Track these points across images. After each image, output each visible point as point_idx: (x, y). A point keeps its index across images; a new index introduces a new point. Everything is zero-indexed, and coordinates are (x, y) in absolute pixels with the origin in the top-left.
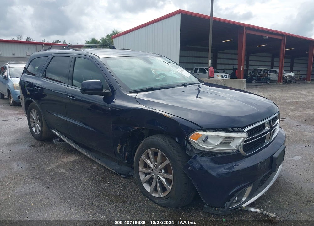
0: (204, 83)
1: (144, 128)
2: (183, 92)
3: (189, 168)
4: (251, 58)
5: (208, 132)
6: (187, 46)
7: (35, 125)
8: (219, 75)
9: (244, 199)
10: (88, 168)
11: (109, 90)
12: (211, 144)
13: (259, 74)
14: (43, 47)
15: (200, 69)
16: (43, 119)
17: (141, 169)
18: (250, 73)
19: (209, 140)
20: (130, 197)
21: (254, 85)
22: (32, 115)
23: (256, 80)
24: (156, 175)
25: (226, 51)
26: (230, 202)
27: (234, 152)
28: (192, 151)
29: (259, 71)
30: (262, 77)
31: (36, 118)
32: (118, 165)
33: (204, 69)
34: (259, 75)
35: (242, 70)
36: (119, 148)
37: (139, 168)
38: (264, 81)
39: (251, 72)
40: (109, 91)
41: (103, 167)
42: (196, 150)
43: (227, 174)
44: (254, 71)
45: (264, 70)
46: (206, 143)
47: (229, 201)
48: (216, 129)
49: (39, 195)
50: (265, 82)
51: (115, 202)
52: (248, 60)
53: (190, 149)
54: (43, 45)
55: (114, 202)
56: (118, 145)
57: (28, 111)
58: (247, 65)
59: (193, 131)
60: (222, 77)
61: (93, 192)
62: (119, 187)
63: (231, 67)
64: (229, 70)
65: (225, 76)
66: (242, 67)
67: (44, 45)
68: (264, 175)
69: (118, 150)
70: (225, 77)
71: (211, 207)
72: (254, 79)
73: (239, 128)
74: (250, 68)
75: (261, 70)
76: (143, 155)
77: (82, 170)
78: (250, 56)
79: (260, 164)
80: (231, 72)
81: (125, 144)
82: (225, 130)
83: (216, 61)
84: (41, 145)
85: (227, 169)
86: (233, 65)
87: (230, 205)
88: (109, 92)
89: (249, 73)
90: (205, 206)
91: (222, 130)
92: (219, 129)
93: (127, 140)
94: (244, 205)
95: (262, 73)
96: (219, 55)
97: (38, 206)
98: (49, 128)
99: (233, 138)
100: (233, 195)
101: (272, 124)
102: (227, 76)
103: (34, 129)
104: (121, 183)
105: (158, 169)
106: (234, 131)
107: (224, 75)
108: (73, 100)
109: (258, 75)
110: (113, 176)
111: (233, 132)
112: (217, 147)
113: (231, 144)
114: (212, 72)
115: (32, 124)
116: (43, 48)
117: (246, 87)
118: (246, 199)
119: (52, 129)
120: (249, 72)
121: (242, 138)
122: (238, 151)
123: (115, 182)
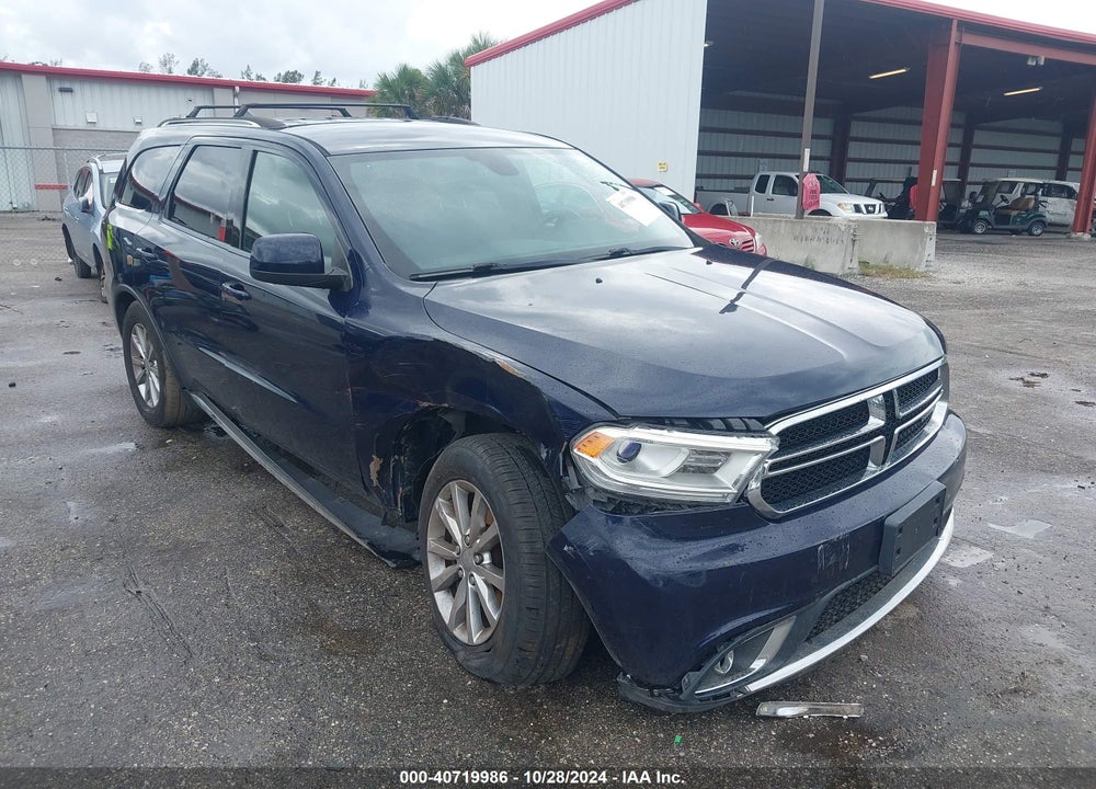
0: (701, 249)
1: (446, 405)
2: (599, 281)
3: (566, 548)
4: (980, 137)
5: (637, 429)
6: (738, 93)
7: (145, 375)
8: (846, 204)
9: (758, 664)
10: (286, 531)
11: (346, 269)
12: (646, 470)
13: (1004, 199)
14: (235, 95)
15: (778, 177)
16: (164, 357)
17: (432, 542)
18: (973, 194)
19: (642, 457)
20: (390, 639)
21: (978, 242)
22: (135, 341)
23: (989, 223)
24: (468, 570)
25: (883, 113)
26: (703, 672)
27: (729, 501)
28: (581, 492)
29: (1007, 188)
30: (1014, 213)
31: (148, 352)
32: (383, 525)
33: (792, 179)
34: (1004, 204)
35: (933, 183)
36: (374, 467)
37: (429, 539)
38: (1020, 227)
39: (978, 189)
40: (346, 274)
41: (336, 530)
42: (597, 490)
43: (693, 575)
44: (987, 186)
45: (1027, 185)
46: (633, 469)
47: (699, 670)
48: (667, 422)
49: (104, 614)
50: (1023, 231)
51: (336, 654)
52: (966, 147)
53: (577, 486)
54: (234, 89)
55: (331, 653)
56: (373, 459)
57: (124, 327)
58: (964, 166)
59: (585, 423)
60: (857, 209)
61: (272, 613)
62: (365, 602)
63: (899, 172)
64: (892, 182)
65: (867, 206)
66: (935, 172)
67: (237, 88)
68: (843, 586)
69: (374, 476)
70: (869, 212)
71: (641, 684)
72: (984, 219)
73: (749, 418)
74: (974, 174)
75: (1014, 184)
76: (440, 500)
77: (263, 537)
78: (976, 132)
79: (825, 548)
80: (896, 191)
81: (396, 457)
82: (698, 424)
83: (844, 149)
84: (162, 444)
85: (697, 559)
86: (908, 166)
87: (699, 684)
88: (345, 276)
89: (967, 195)
90: (620, 679)
91: (686, 423)
92: (676, 423)
93: (402, 443)
94: (754, 687)
95: (1017, 193)
96: (857, 129)
97: (87, 653)
98: (185, 388)
99: (728, 454)
100: (711, 651)
101: (897, 405)
102: (874, 206)
103: (142, 388)
104: (375, 588)
105: (472, 551)
106: (729, 430)
107: (863, 201)
108: (240, 297)
109: (997, 201)
110: (359, 562)
111: (724, 433)
112: (667, 481)
113: (717, 475)
114: (813, 191)
115: (138, 373)
116: (236, 100)
117: (937, 248)
118: (766, 665)
119: (191, 391)
120: (969, 189)
121: (756, 453)
122: (742, 497)
123: (358, 582)
